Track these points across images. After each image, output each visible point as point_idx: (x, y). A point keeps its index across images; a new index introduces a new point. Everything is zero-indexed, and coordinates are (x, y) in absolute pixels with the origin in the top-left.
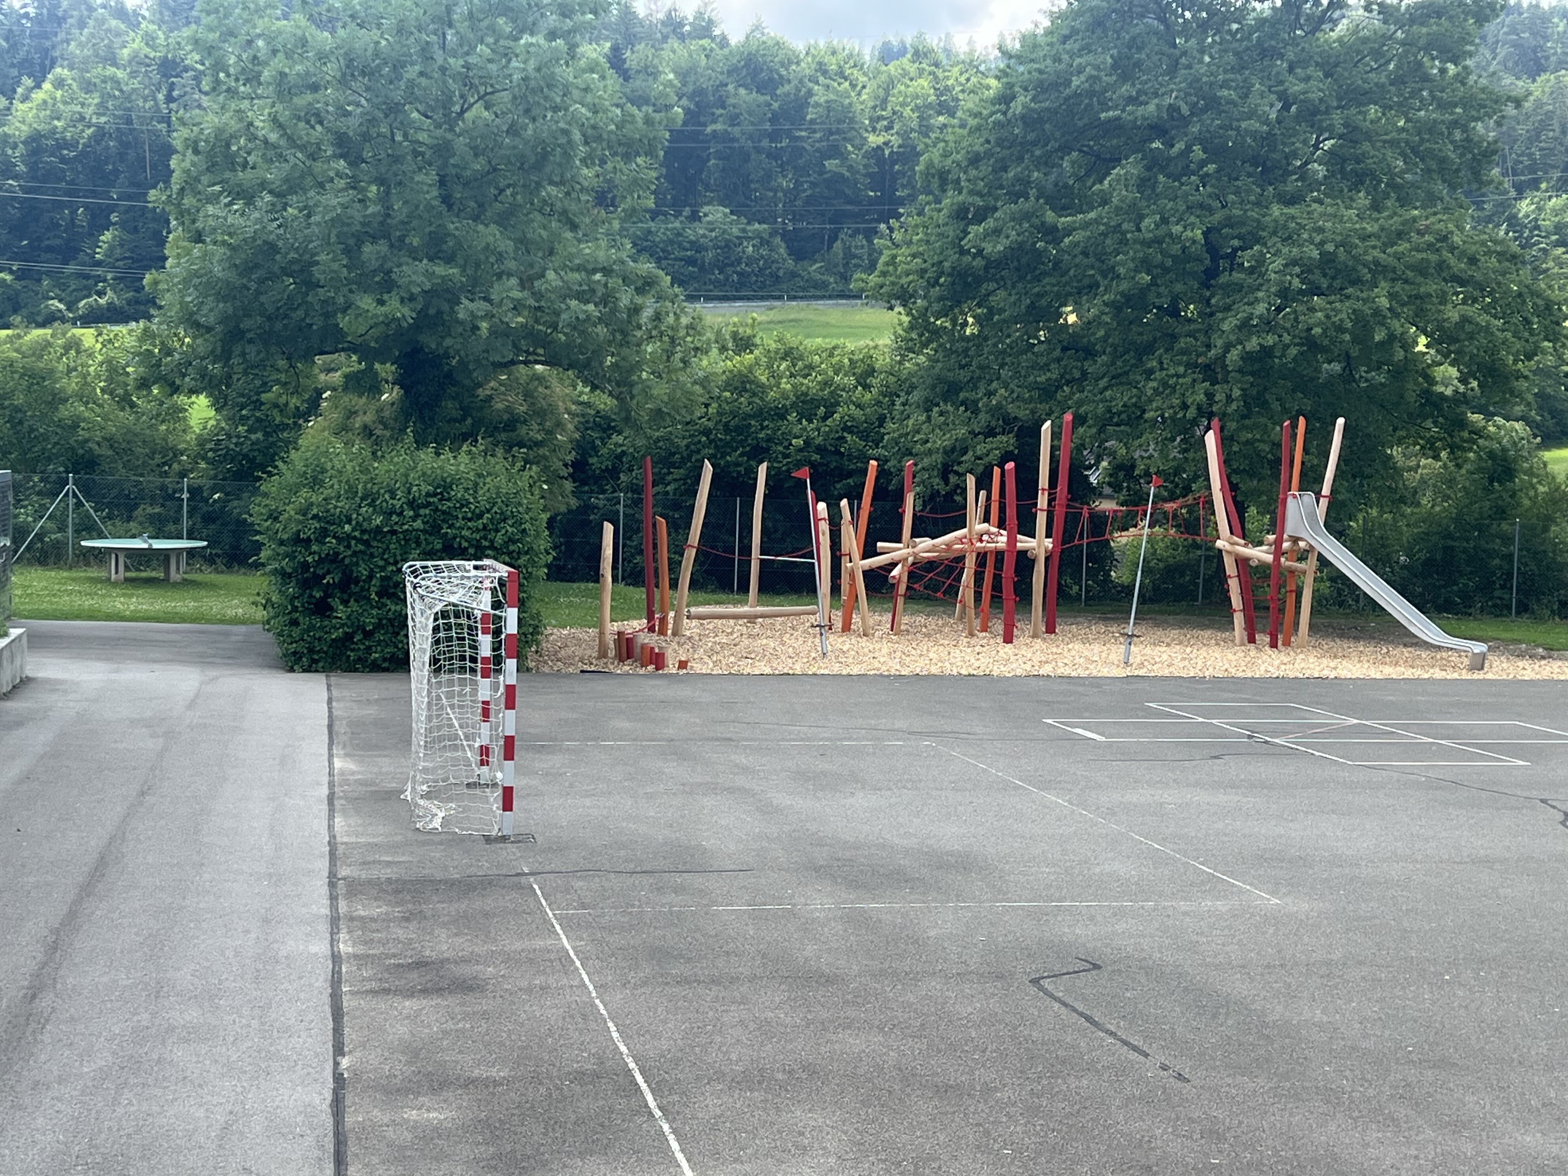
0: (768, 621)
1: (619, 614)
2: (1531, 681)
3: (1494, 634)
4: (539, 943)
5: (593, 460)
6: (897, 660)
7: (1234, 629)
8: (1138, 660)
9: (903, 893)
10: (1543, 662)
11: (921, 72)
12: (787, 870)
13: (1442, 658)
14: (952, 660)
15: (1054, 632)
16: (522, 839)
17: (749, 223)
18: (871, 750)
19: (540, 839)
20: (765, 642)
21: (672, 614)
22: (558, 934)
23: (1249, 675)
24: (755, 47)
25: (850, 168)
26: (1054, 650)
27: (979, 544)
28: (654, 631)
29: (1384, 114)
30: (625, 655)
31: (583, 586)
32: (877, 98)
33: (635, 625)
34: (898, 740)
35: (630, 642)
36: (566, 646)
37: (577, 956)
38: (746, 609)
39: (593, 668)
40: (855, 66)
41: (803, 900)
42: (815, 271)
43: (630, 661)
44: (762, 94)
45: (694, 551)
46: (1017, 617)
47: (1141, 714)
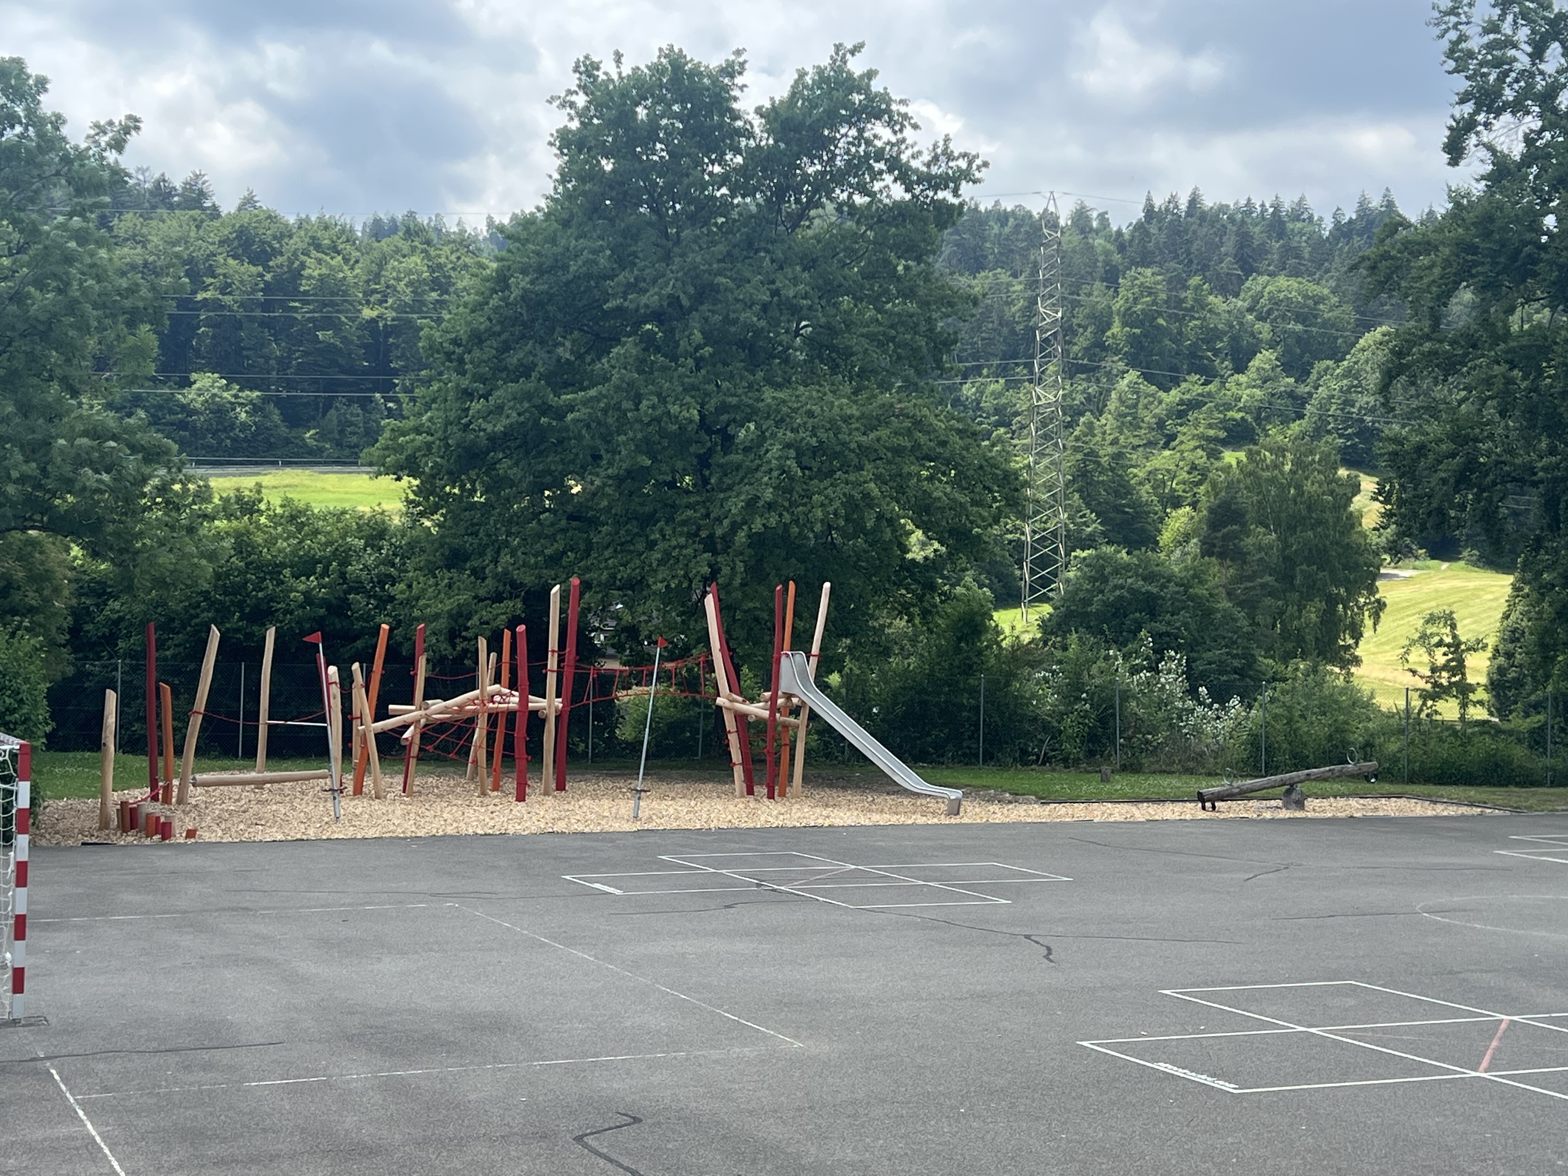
0: (276, 786)
1: (121, 784)
2: (1003, 824)
3: (964, 781)
4: (63, 1131)
5: (89, 627)
6: (412, 822)
7: (733, 782)
8: (647, 814)
9: (439, 1058)
10: (1010, 806)
11: (413, 249)
12: (320, 1041)
13: (921, 805)
14: (467, 820)
15: (564, 789)
16: (34, 1022)
17: (240, 390)
18: (394, 914)
19: (53, 1021)
20: (274, 807)
21: (176, 782)
22: (82, 1121)
23: (752, 825)
24: (246, 220)
25: (344, 340)
26: (566, 807)
27: (491, 705)
28: (157, 800)
29: (856, 306)
30: (128, 825)
31: (79, 755)
32: (370, 272)
33: (138, 794)
34: (421, 902)
35: (134, 812)
36: (64, 818)
37: (105, 1142)
38: (253, 775)
39: (94, 840)
40: (348, 241)
41: (337, 1070)
42: (310, 438)
43: (134, 831)
44: (255, 265)
45: (201, 717)
46: (528, 775)
47: (655, 867)
